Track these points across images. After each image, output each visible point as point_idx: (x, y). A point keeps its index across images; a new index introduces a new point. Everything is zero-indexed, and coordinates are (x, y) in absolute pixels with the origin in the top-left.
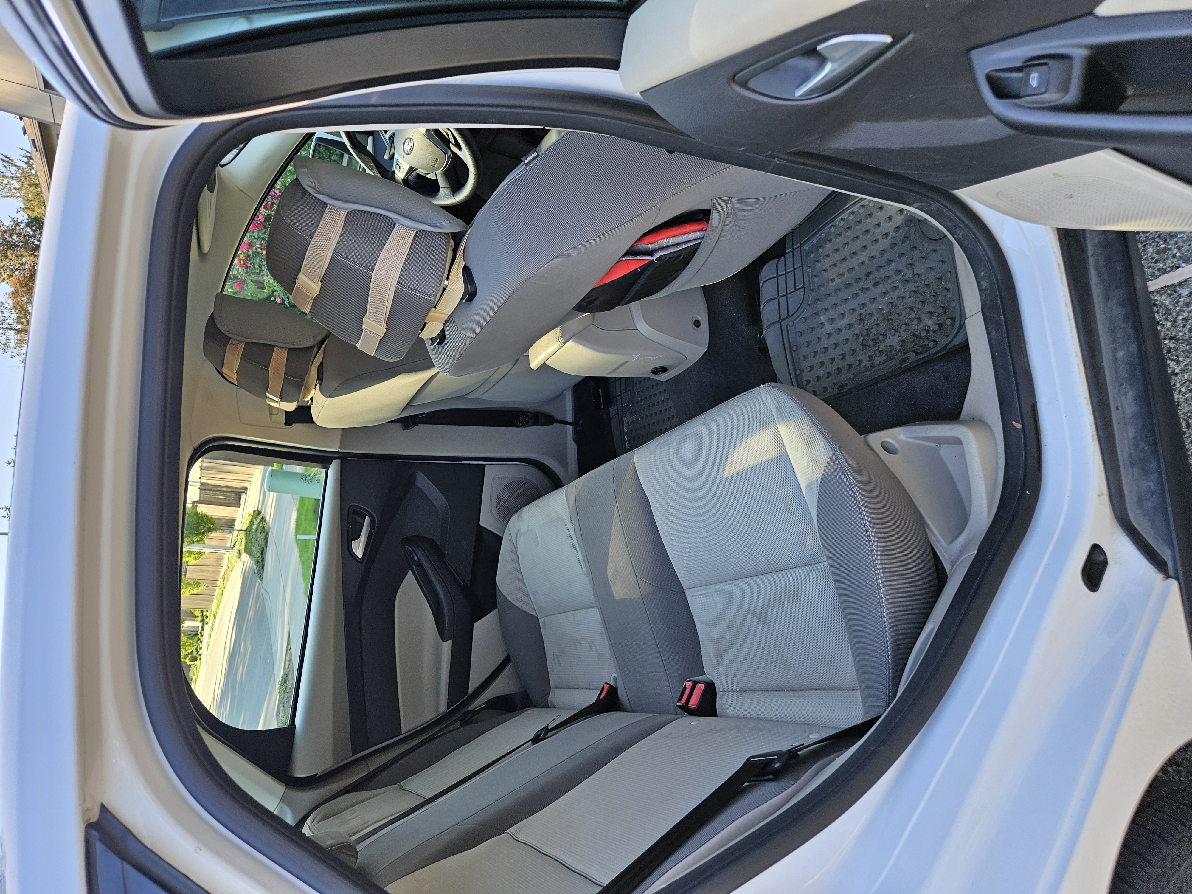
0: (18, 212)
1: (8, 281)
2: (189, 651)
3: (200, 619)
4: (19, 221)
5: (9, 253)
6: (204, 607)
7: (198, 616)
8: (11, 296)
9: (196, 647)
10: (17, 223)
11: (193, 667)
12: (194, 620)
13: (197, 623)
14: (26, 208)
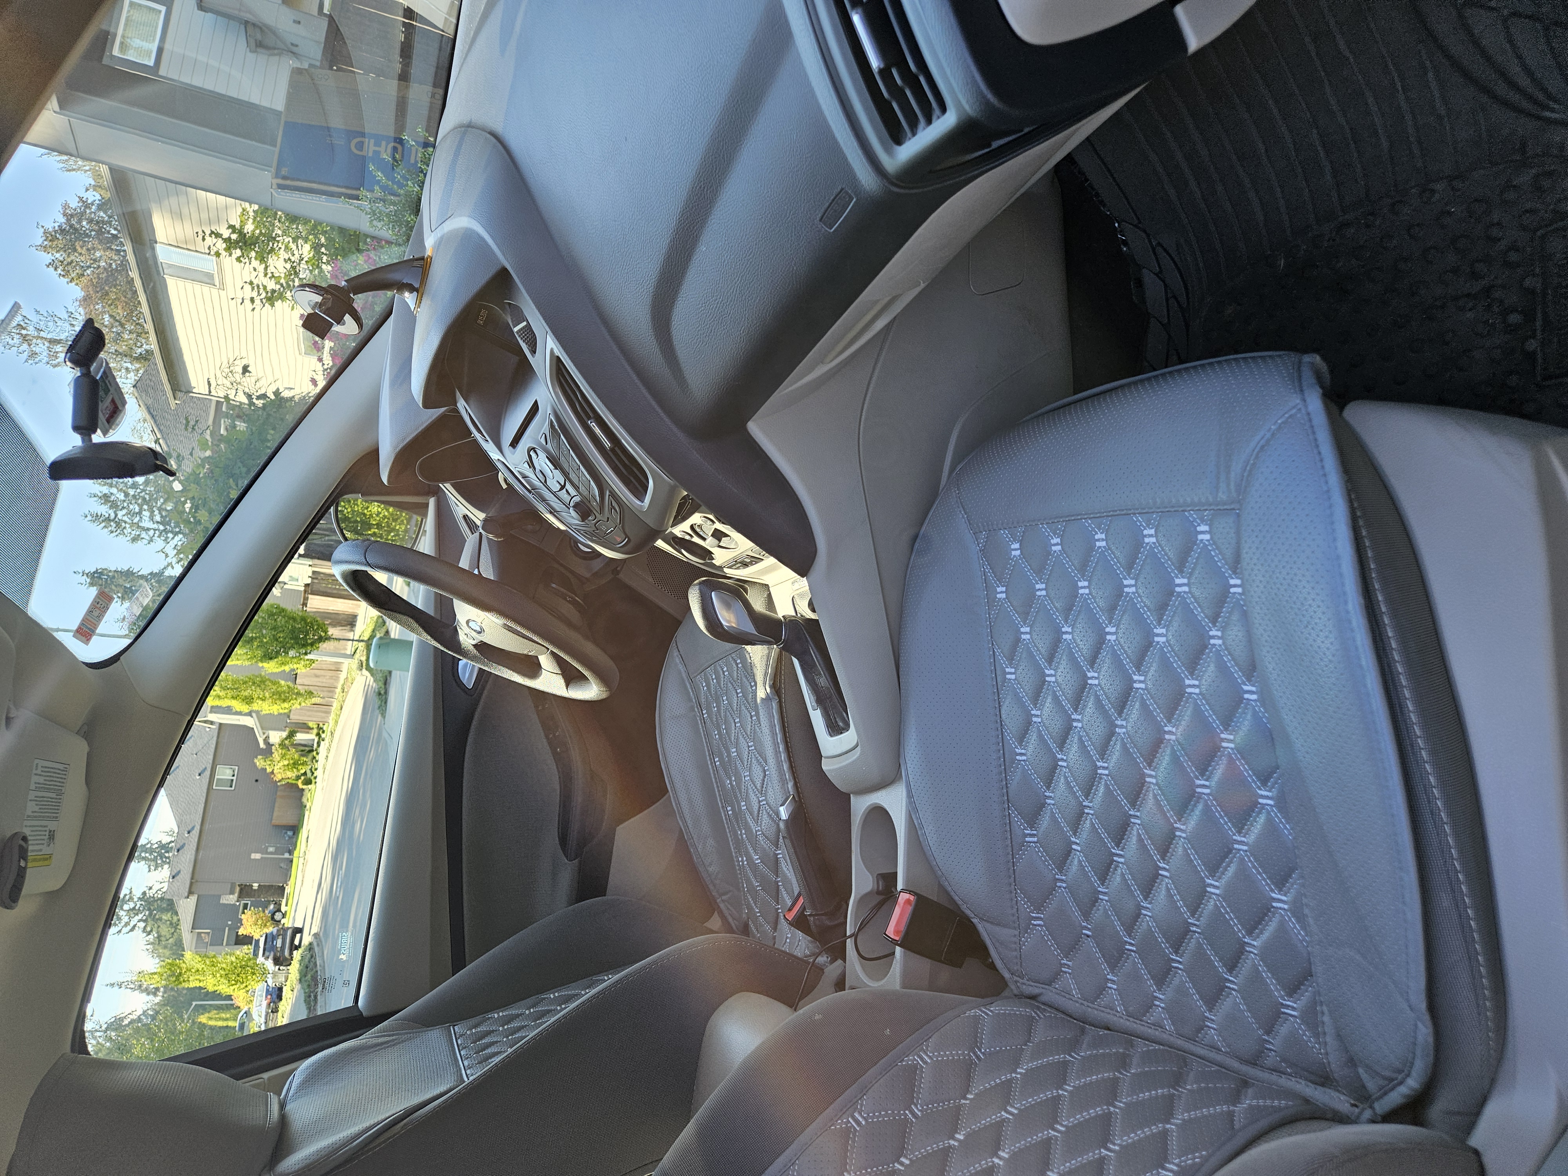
0: (87, 190)
1: (78, 281)
2: (302, 771)
3: (315, 731)
4: (89, 202)
5: (78, 245)
6: (320, 720)
7: (313, 729)
8: (82, 303)
9: (310, 767)
10: (86, 205)
11: (307, 791)
12: (308, 733)
13: (312, 736)
14: (97, 186)
